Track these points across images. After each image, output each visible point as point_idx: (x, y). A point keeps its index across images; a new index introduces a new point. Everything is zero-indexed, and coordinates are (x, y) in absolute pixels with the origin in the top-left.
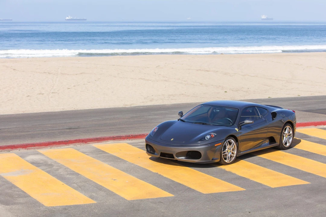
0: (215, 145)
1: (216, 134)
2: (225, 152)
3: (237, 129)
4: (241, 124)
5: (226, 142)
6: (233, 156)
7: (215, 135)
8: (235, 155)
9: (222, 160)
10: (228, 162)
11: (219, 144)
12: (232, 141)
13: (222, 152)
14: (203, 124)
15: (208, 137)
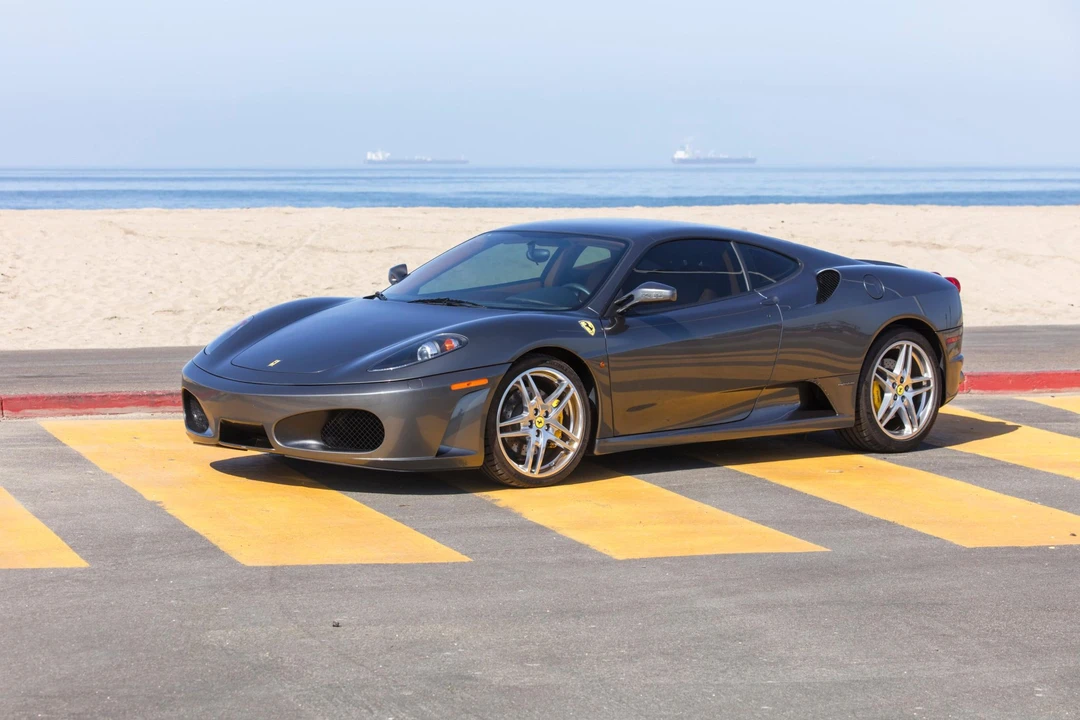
0: (455, 387)
1: (464, 339)
2: (516, 427)
3: (588, 326)
4: (620, 305)
5: (519, 378)
6: (567, 452)
7: (460, 342)
8: (576, 445)
9: (496, 461)
10: (536, 475)
11: (474, 384)
12: (560, 376)
13: (499, 425)
14: (448, 305)
15: (429, 350)
